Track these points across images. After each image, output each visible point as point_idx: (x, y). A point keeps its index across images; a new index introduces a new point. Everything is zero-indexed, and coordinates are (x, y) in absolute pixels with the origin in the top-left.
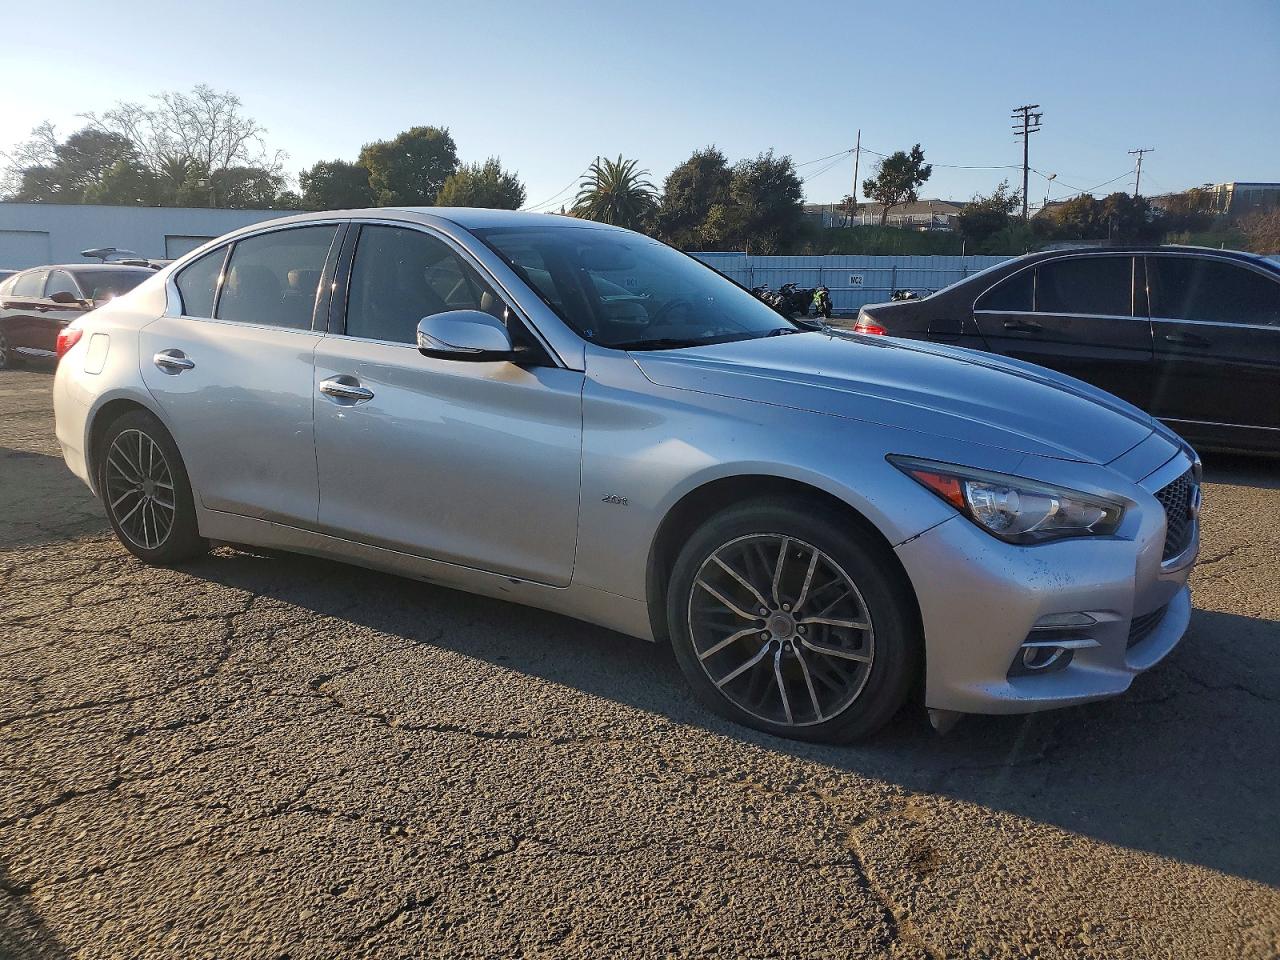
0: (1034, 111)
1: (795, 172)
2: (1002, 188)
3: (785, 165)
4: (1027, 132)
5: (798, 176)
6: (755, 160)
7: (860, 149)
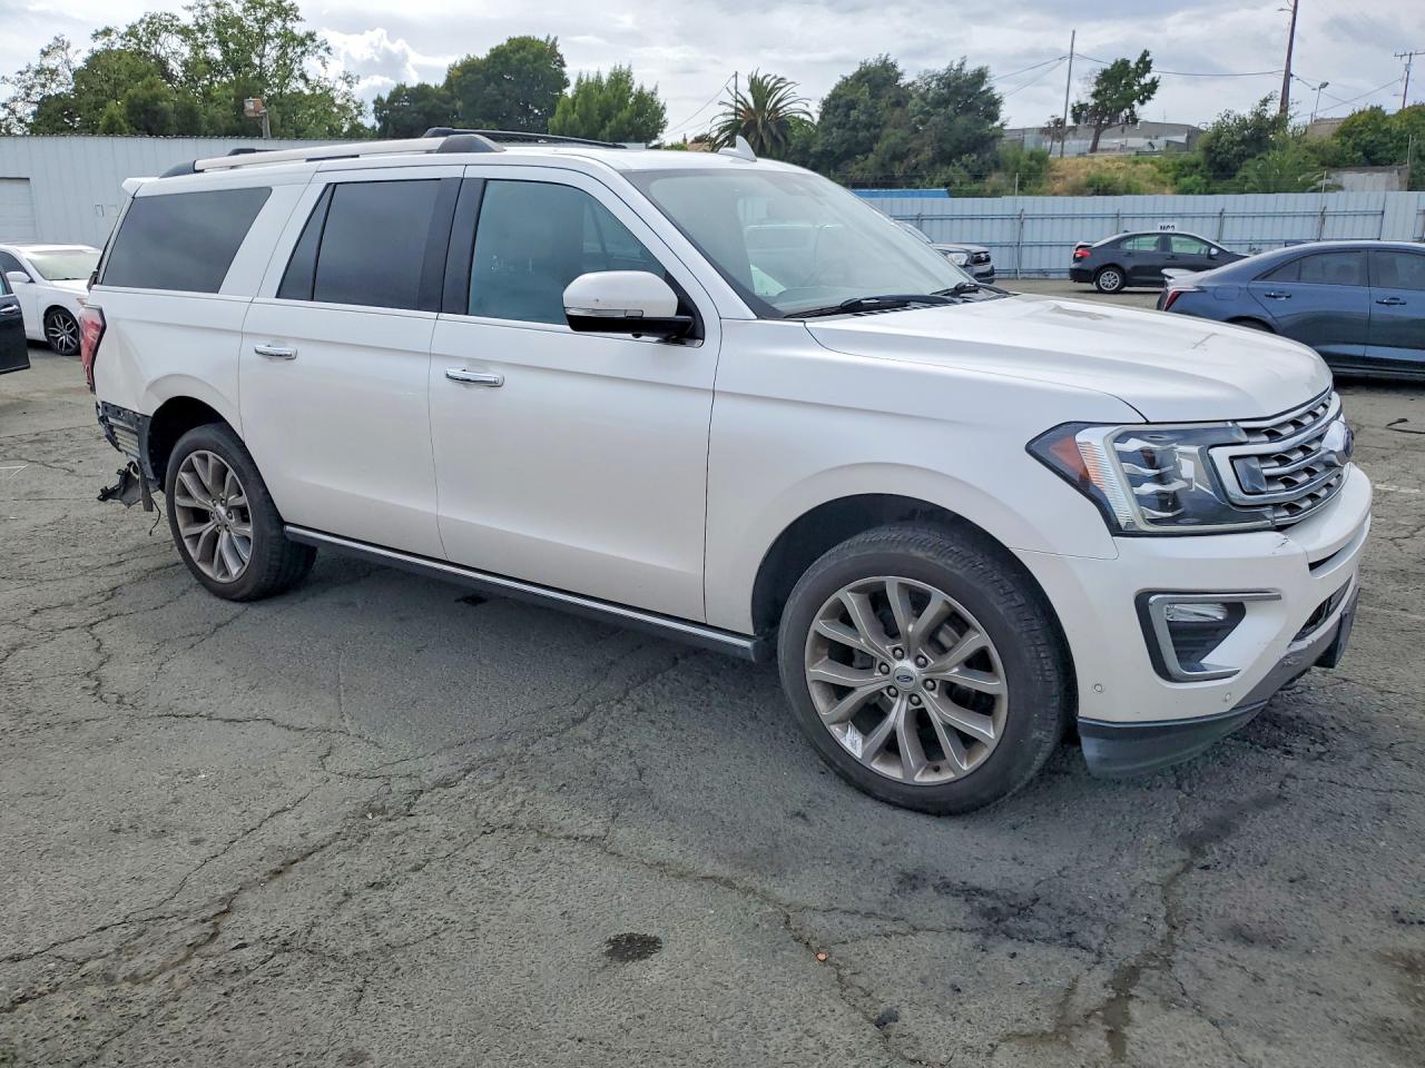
1: (990, 89)
2: (1265, 102)
3: (981, 76)
5: (997, 92)
6: (942, 72)
7: (1074, 56)
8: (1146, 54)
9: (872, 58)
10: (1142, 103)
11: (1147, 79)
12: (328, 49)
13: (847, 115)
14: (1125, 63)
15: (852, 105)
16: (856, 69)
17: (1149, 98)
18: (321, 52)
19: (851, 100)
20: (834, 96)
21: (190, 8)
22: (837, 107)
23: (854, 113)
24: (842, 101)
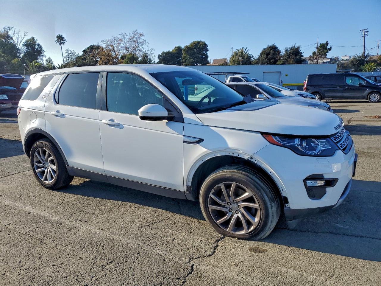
0: (367, 31)
4: (364, 36)
5: (302, 51)
6: (291, 47)
7: (318, 43)
8: (327, 41)
9: (271, 44)
11: (328, 47)
14: (324, 44)
16: (267, 46)
17: (330, 51)
21: (120, 35)
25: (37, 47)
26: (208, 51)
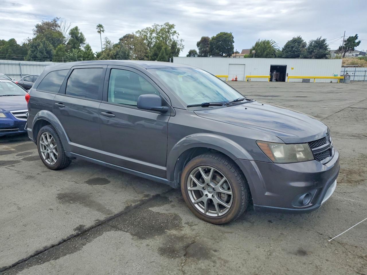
5: (327, 44)
7: (345, 36)
8: (357, 35)
9: (296, 37)
10: (356, 46)
11: (357, 41)
12: (178, 34)
13: (292, 49)
14: (352, 37)
15: (292, 47)
16: (292, 39)
17: (358, 45)
18: (177, 35)
19: (293, 46)
20: (288, 45)
21: (153, 26)
22: (289, 47)
23: (294, 49)
24: (290, 46)
25: (79, 35)
26: (234, 42)
